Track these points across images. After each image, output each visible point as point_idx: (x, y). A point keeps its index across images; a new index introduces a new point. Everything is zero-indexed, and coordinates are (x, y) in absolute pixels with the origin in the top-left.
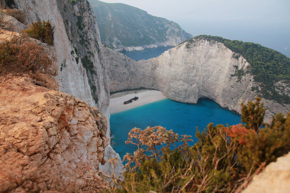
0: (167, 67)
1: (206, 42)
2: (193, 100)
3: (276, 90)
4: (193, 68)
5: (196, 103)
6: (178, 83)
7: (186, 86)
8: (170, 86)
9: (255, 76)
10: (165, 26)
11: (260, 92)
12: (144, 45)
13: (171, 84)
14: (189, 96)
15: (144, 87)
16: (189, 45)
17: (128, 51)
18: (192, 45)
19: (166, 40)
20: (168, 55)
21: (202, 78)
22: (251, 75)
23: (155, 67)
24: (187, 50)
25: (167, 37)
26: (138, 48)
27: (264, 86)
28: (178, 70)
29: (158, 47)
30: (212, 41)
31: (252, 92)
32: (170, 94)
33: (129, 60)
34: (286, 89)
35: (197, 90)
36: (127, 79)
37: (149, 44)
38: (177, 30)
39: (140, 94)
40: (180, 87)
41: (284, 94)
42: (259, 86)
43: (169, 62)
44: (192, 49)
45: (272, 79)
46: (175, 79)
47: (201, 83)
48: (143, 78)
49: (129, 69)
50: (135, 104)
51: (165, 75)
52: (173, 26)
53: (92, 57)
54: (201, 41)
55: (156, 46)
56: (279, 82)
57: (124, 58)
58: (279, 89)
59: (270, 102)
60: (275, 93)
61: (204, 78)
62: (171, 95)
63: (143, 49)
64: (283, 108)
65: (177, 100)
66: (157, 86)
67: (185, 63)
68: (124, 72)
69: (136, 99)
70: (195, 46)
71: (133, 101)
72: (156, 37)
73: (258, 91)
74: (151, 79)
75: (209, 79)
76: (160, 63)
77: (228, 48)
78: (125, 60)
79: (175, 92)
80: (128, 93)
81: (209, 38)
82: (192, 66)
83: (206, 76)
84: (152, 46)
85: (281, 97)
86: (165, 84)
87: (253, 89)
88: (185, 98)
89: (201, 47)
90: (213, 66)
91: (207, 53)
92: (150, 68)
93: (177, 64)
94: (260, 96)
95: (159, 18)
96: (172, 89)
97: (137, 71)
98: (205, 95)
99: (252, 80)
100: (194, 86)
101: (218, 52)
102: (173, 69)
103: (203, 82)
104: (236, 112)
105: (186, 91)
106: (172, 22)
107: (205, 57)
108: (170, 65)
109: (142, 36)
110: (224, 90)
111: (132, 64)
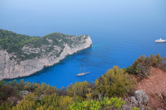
3: (25, 53)
9: (7, 50)
11: (17, 58)
22: (4, 51)
27: (17, 54)
31: (11, 61)
34: (29, 50)
41: (30, 53)
42: (14, 55)
45: (19, 47)
56: (24, 47)
58: (26, 51)
59: (27, 61)
60: (26, 55)
64: (35, 60)
73: (15, 59)
85: (30, 55)
87: (11, 59)
94: (19, 61)
99: (7, 53)
104: (7, 79)
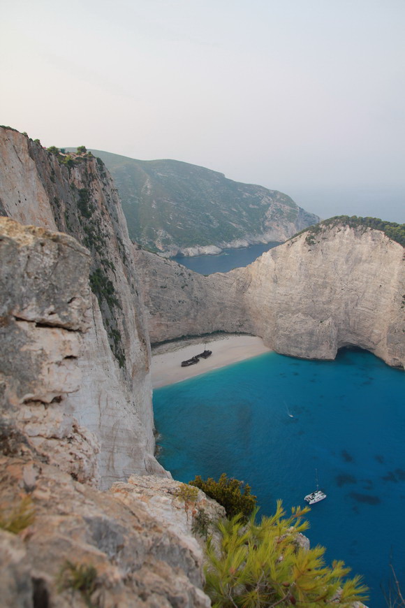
0: (270, 285)
1: (348, 229)
2: (328, 352)
4: (324, 286)
5: (333, 357)
6: (294, 318)
7: (310, 324)
8: (276, 325)
10: (263, 202)
12: (220, 241)
13: (280, 321)
14: (318, 345)
15: (224, 328)
16: (313, 237)
17: (188, 257)
18: (319, 237)
19: (266, 229)
20: (271, 261)
21: (343, 305)
23: (243, 288)
24: (309, 248)
25: (267, 224)
26: (209, 250)
28: (293, 292)
29: (250, 245)
30: (360, 227)
32: (278, 342)
33: (190, 275)
35: (335, 332)
36: (188, 314)
37: (230, 239)
38: (287, 208)
39: (215, 345)
40: (297, 327)
43: (273, 274)
44: (319, 246)
46: (288, 310)
47: (342, 316)
48: (221, 311)
49: (189, 294)
50: (204, 366)
51: (265, 302)
52: (279, 201)
53: (110, 272)
54: (337, 229)
55: (245, 244)
57: (178, 270)
61: (347, 305)
62: (280, 344)
63: (220, 250)
65: (292, 354)
66: (250, 327)
67: (306, 276)
68: (181, 298)
69: (206, 354)
70: (324, 239)
71: (201, 360)
72: (244, 224)
74: (238, 311)
75: (359, 307)
76: (254, 279)
77: (395, 240)
78: (182, 274)
79: (289, 338)
80: (190, 344)
81: (353, 221)
82: (321, 281)
83: (352, 302)
84: (238, 244)
86: (267, 322)
88: (309, 349)
89: (337, 240)
90: (365, 279)
91: (350, 252)
92: (233, 290)
93: (291, 279)
95: (249, 186)
96: (281, 332)
97: (206, 296)
98: (352, 340)
100: (327, 322)
101: (374, 249)
102: (281, 290)
103: (347, 313)
105: (311, 334)
106: (276, 192)
107: (347, 261)
108: (275, 281)
109: (216, 225)
110: (392, 329)
111: (195, 284)
